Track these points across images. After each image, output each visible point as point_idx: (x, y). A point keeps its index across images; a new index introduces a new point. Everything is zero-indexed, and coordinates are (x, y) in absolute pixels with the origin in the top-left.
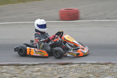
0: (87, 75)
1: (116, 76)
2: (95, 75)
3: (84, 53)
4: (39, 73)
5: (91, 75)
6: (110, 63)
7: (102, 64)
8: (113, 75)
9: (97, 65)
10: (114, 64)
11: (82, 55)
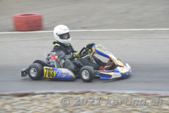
0: (55, 110)
1: (96, 110)
2: (67, 110)
5: (61, 110)
6: (88, 92)
8: (92, 110)
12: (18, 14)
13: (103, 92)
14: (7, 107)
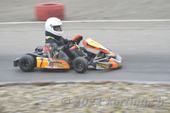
4: (6, 98)
6: (109, 82)
7: (98, 84)
9: (90, 85)
12: (40, 4)
13: (125, 83)
14: (28, 96)
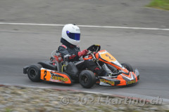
3: (127, 80)
10: (7, 87)
11: (125, 84)
